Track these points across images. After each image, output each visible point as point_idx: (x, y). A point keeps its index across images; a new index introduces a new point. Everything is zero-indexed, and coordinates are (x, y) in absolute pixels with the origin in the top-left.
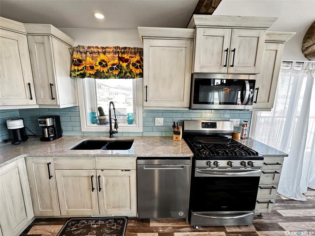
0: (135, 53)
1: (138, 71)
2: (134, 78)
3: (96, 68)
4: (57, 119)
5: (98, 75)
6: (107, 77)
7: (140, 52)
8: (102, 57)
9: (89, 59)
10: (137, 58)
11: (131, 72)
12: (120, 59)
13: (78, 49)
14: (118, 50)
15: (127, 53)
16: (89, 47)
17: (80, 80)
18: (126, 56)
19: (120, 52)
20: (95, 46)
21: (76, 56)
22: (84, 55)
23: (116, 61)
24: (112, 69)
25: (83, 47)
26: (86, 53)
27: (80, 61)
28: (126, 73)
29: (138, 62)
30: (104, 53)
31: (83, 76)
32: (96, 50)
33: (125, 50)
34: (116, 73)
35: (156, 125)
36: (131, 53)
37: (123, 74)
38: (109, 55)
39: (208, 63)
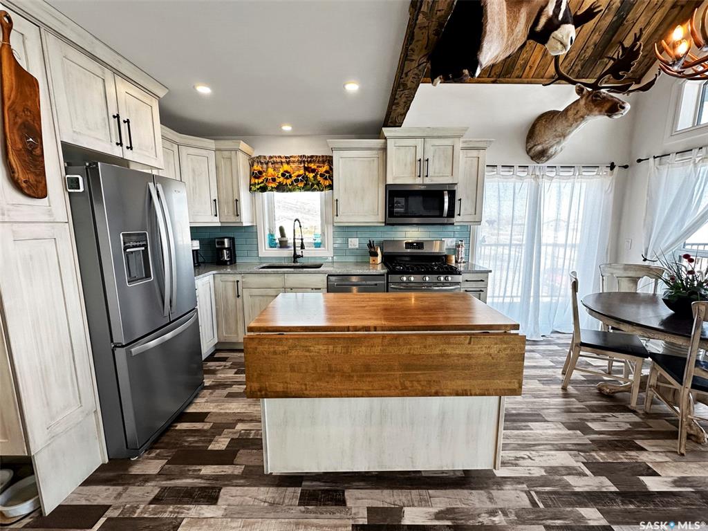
0: (324, 162)
1: (327, 183)
2: (322, 190)
3: (278, 180)
4: (232, 240)
5: (281, 188)
6: (290, 190)
7: (329, 160)
8: (286, 167)
9: (271, 171)
10: (326, 168)
11: (318, 184)
12: (306, 169)
13: (258, 160)
14: (303, 160)
15: (314, 162)
16: (271, 157)
17: (259, 194)
18: (313, 166)
19: (306, 161)
21: (257, 167)
22: (265, 166)
23: (302, 172)
24: (297, 181)
25: (265, 157)
26: (267, 164)
27: (260, 173)
28: (313, 185)
29: (327, 172)
30: (288, 163)
31: (263, 189)
32: (278, 160)
33: (312, 159)
34: (301, 185)
35: (350, 247)
36: (319, 162)
37: (309, 186)
38: (294, 166)
39: (401, 174)
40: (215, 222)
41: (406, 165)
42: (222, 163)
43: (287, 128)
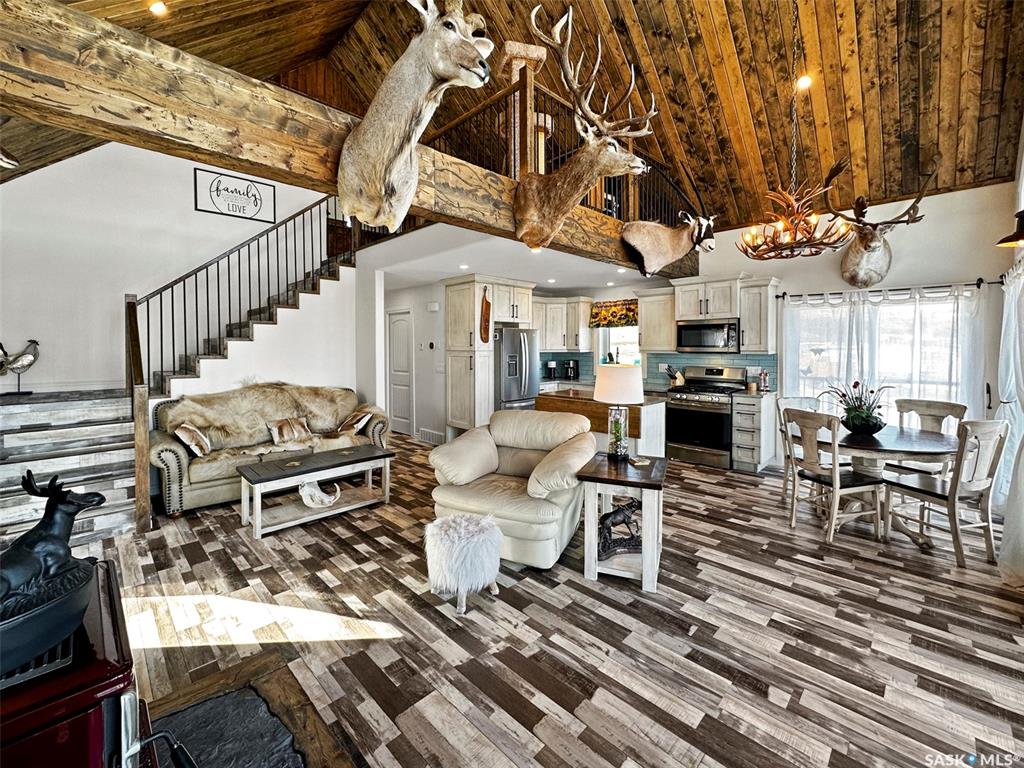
3: (608, 319)
4: (576, 363)
5: (610, 324)
6: (617, 326)
7: (635, 302)
8: (614, 309)
9: (604, 312)
10: (635, 307)
11: (636, 320)
12: (629, 310)
13: (593, 306)
14: (625, 303)
15: (633, 304)
16: (604, 303)
17: (596, 329)
18: (632, 307)
19: (627, 304)
20: (608, 301)
21: (595, 310)
23: (624, 312)
24: (620, 319)
26: (601, 308)
27: (597, 314)
28: (631, 321)
30: (615, 306)
31: (598, 326)
32: (609, 304)
33: (630, 302)
34: (623, 322)
35: (660, 371)
37: (628, 323)
38: (619, 308)
39: (687, 312)
40: (564, 349)
41: (690, 305)
42: (571, 311)
43: (610, 284)
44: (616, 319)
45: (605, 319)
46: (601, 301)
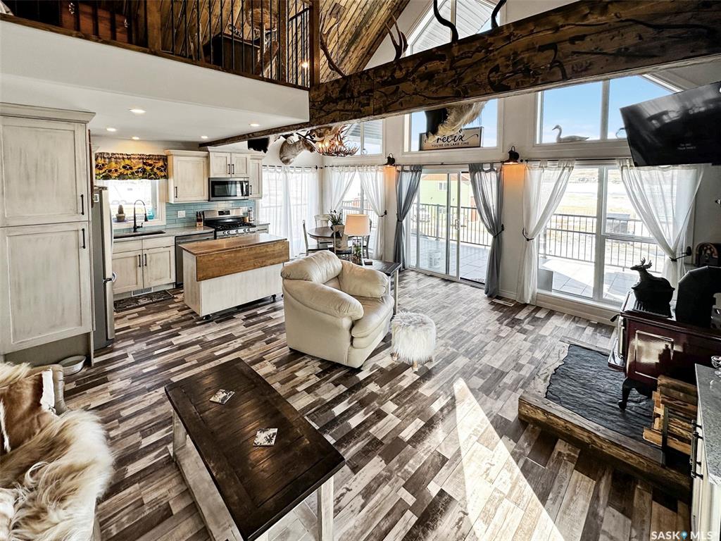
0: (159, 159)
1: (163, 174)
2: (159, 179)
3: (120, 171)
5: (121, 177)
6: (130, 178)
7: (165, 159)
8: (127, 162)
9: (113, 164)
10: (161, 163)
11: (155, 174)
12: (144, 163)
13: (102, 155)
14: (141, 157)
15: (151, 159)
16: (112, 154)
18: (150, 162)
19: (145, 159)
20: (119, 153)
21: (101, 161)
22: (107, 160)
23: (141, 165)
24: (137, 172)
25: (108, 154)
26: (110, 158)
27: (103, 165)
28: (150, 175)
29: (162, 166)
30: (129, 159)
31: (107, 178)
32: (121, 156)
33: (150, 157)
34: (140, 175)
35: (179, 217)
36: (155, 159)
38: (134, 161)
39: (218, 172)
41: (221, 166)
43: (136, 138)
44: (129, 172)
45: (116, 171)
46: (110, 152)
